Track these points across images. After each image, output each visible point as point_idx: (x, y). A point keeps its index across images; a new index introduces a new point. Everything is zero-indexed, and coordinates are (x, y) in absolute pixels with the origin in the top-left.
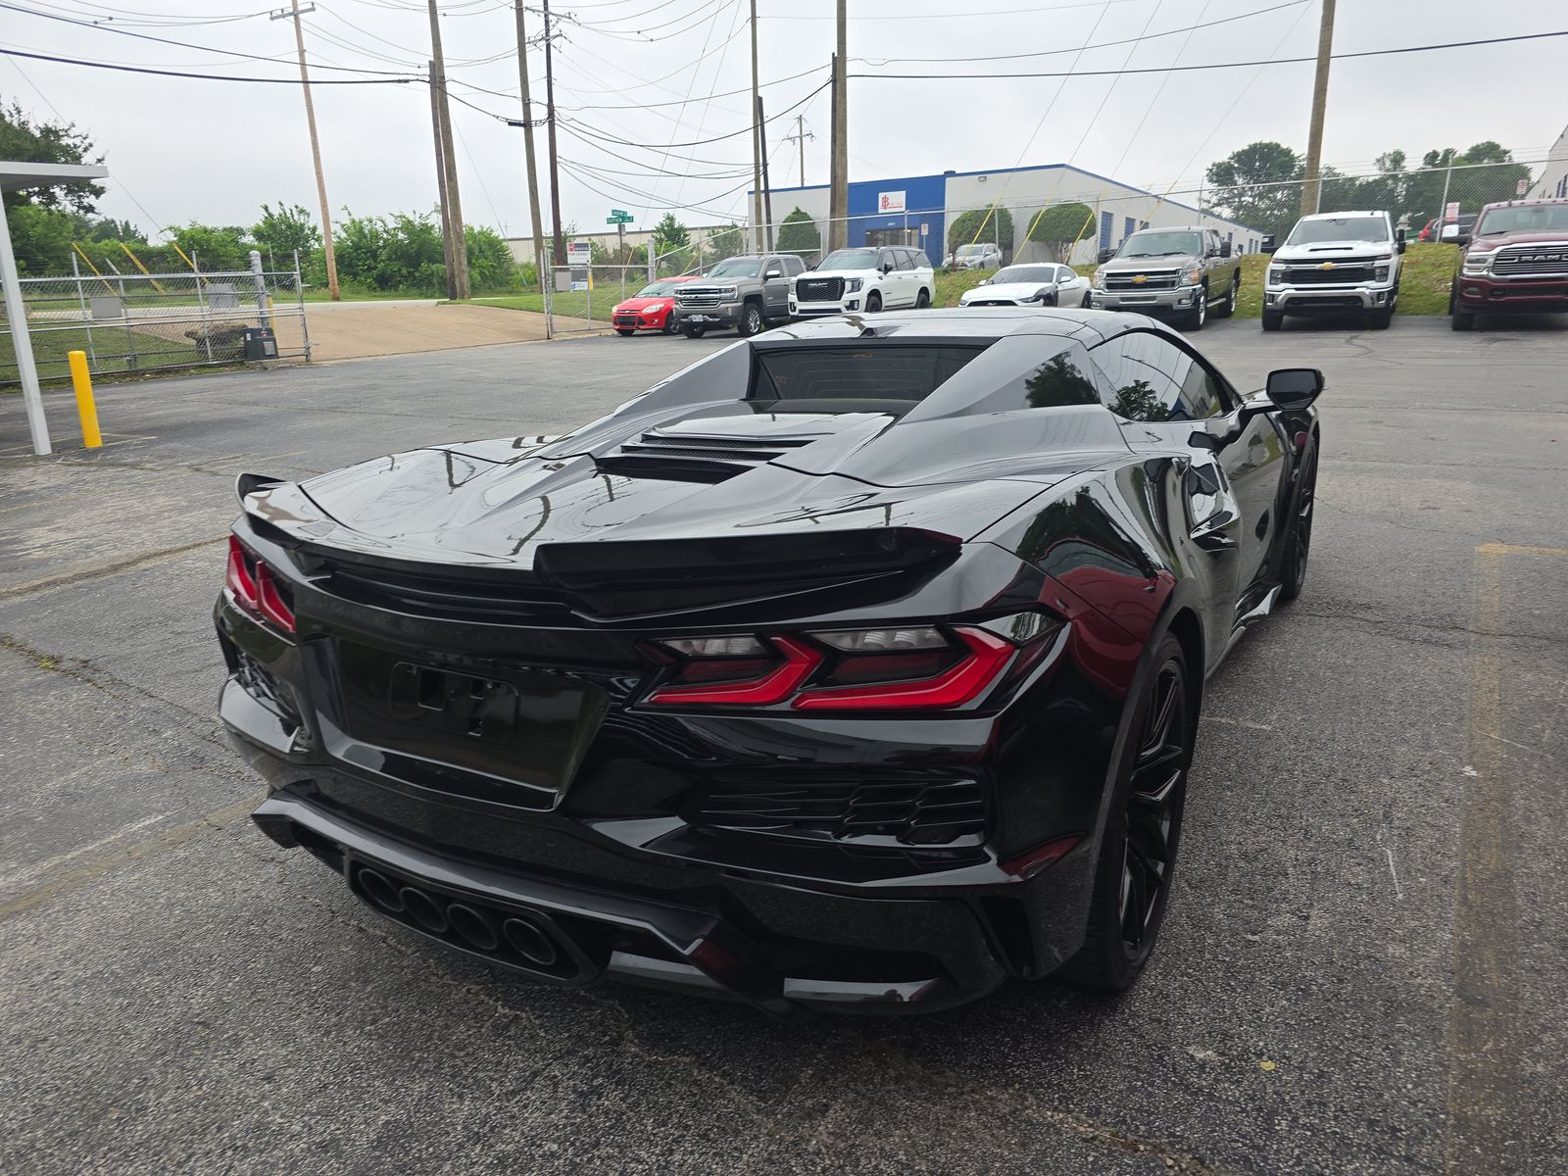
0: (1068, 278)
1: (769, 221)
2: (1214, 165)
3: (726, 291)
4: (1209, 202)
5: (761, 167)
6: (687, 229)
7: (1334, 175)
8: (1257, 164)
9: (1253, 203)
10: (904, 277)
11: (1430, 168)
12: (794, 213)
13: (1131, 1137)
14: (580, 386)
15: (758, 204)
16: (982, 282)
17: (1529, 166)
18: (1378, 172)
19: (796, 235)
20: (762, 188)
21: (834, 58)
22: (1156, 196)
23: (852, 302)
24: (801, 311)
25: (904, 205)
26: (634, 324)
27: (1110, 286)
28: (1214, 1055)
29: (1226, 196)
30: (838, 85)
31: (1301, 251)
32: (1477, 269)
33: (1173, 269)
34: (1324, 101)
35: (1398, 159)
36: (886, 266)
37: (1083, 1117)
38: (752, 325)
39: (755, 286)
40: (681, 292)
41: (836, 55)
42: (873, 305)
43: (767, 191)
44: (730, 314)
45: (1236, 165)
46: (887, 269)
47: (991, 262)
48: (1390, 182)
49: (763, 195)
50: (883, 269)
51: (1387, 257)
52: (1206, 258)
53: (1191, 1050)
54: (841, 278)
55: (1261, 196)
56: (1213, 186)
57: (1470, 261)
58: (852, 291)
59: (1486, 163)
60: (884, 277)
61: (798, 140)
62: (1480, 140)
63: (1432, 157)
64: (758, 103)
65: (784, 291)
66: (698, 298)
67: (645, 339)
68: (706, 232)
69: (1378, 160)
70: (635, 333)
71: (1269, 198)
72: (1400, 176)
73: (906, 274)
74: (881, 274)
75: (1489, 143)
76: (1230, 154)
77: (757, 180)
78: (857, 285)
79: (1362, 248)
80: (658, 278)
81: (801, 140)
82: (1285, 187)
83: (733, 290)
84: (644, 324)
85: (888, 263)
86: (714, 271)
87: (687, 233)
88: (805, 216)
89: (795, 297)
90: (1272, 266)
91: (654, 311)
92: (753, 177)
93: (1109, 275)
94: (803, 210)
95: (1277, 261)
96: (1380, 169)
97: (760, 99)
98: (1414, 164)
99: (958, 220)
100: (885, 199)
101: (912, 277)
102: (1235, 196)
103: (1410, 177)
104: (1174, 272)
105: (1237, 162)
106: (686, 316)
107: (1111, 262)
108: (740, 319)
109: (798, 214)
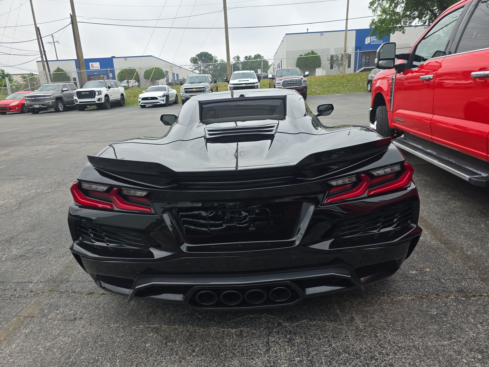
0: (171, 90)
1: (49, 71)
2: (191, 58)
3: (48, 96)
4: (192, 69)
5: (43, 52)
6: (10, 75)
7: (224, 62)
8: (203, 58)
9: (204, 69)
10: (115, 90)
11: (246, 61)
12: (57, 69)
13: (420, 296)
14: (6, 133)
15: (44, 66)
16: (144, 92)
17: (268, 60)
18: (234, 61)
19: (60, 77)
20: (45, 60)
21: (71, 16)
22: (179, 66)
23: (99, 99)
24: (80, 102)
25: (99, 67)
26: (7, 110)
27: (186, 92)
28: (416, 272)
29: (197, 67)
30: (74, 25)
31: (236, 81)
32: (279, 86)
33: (203, 87)
34: (228, 40)
35: (238, 58)
36: (109, 87)
37: (406, 295)
38: (60, 108)
39: (59, 94)
40: (27, 97)
41: (72, 14)
42: (107, 100)
43: (47, 61)
44: (51, 104)
45: (198, 58)
46: (109, 88)
47: (135, 86)
48: (237, 64)
49: (45, 63)
50: (108, 87)
51: (257, 83)
52: (210, 83)
53: (410, 272)
54: (94, 91)
55: (206, 67)
56: (193, 64)
57: (277, 84)
58: (98, 95)
59: (258, 60)
60: (109, 90)
61: (53, 44)
62: (256, 54)
63: (246, 58)
64: (38, 30)
65: (72, 96)
66: (35, 99)
67: (13, 115)
68: (20, 76)
69: (234, 58)
70: (7, 113)
71: (208, 68)
72: (240, 63)
73: (116, 89)
74: (108, 89)
75: (258, 54)
76: (196, 55)
77: (42, 57)
78: (100, 93)
79: (251, 81)
80: (12, 92)
81: (54, 44)
82: (212, 65)
83: (50, 95)
84: (12, 109)
85: (109, 86)
86: (39, 89)
87: (11, 76)
88: (62, 70)
89: (77, 97)
90: (229, 86)
91: (16, 104)
92: (40, 56)
93: (185, 89)
94: (61, 68)
95: (231, 84)
96: (234, 60)
97: (38, 28)
98: (242, 59)
99: (120, 72)
100: (92, 65)
101: (118, 90)
102: (199, 67)
103: (242, 63)
104: (204, 88)
105: (198, 57)
106: (31, 106)
107: (185, 85)
108: (55, 106)
109: (59, 69)
